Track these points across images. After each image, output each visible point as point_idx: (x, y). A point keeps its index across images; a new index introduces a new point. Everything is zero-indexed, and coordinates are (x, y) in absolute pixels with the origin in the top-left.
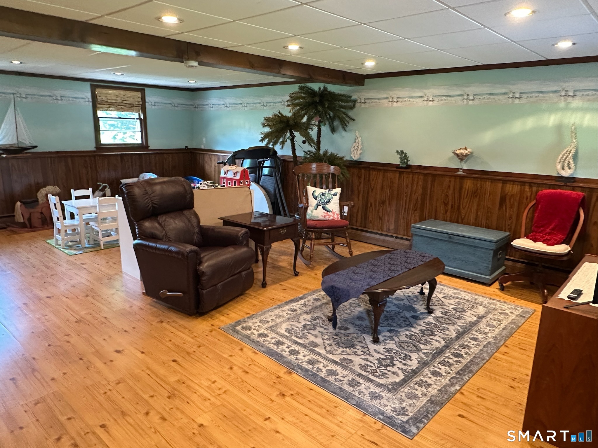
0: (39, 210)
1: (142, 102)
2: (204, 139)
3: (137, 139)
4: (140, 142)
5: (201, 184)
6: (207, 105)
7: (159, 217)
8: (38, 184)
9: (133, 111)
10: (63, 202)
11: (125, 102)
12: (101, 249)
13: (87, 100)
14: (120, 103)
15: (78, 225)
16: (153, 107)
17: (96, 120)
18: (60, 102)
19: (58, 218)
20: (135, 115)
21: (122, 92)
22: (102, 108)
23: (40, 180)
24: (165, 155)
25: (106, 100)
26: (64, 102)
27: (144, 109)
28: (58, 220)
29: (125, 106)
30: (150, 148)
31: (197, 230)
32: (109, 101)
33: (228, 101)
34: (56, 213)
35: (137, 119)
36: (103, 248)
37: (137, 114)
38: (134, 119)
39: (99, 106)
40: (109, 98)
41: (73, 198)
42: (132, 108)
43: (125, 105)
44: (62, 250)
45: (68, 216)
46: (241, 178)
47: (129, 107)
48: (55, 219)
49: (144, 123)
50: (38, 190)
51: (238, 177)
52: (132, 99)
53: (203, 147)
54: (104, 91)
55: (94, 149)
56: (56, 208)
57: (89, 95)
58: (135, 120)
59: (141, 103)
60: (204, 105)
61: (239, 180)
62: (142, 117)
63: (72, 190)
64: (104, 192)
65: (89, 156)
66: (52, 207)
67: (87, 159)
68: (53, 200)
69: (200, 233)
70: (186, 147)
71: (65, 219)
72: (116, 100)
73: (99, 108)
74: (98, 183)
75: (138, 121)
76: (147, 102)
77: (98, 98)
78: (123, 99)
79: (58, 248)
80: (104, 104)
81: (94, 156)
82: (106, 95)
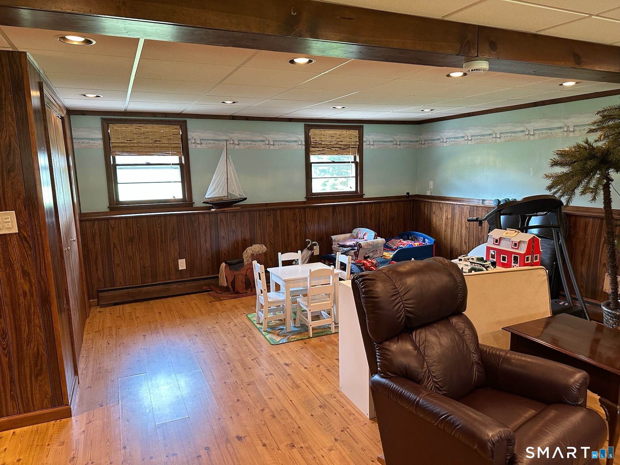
0: (244, 272)
1: (359, 141)
2: (431, 183)
3: (350, 186)
4: (354, 189)
5: (460, 260)
6: (439, 139)
7: (414, 334)
8: (245, 240)
9: (348, 153)
10: (268, 269)
11: (340, 143)
12: (309, 338)
13: (300, 143)
14: (334, 144)
15: (283, 301)
16: (372, 147)
17: (308, 166)
18: (272, 147)
19: (261, 291)
20: (351, 158)
21: (338, 132)
22: (315, 152)
23: (248, 236)
24: (383, 205)
25: (320, 142)
26: (276, 147)
27: (360, 151)
28: (262, 293)
29: (340, 148)
30: (365, 197)
31: (475, 357)
32: (323, 143)
33: (471, 132)
34: (260, 285)
35: (352, 162)
36: (311, 336)
37: (353, 157)
38: (349, 162)
39: (312, 149)
40: (323, 139)
41: (280, 263)
42: (348, 150)
43: (340, 146)
44: (264, 333)
45: (273, 287)
46: (528, 252)
47: (343, 149)
48: (258, 291)
49: (359, 167)
50: (244, 248)
51: (523, 250)
52: (348, 139)
53: (428, 194)
54: (317, 131)
55: (305, 200)
56: (260, 279)
57: (302, 137)
58: (351, 164)
59: (358, 143)
60: (433, 140)
61: (525, 255)
62: (358, 160)
63: (279, 254)
64: (313, 251)
65: (299, 208)
66: (256, 276)
67: (297, 210)
68: (258, 268)
69: (480, 362)
70: (408, 193)
71: (269, 291)
72: (331, 141)
73: (312, 152)
74: (307, 240)
75: (353, 165)
76: (366, 141)
77: (312, 139)
78: (338, 140)
79: (259, 329)
80: (318, 147)
81: (304, 208)
82: (320, 137)
